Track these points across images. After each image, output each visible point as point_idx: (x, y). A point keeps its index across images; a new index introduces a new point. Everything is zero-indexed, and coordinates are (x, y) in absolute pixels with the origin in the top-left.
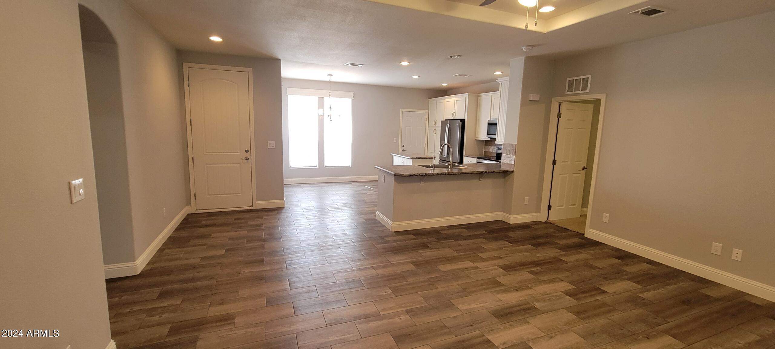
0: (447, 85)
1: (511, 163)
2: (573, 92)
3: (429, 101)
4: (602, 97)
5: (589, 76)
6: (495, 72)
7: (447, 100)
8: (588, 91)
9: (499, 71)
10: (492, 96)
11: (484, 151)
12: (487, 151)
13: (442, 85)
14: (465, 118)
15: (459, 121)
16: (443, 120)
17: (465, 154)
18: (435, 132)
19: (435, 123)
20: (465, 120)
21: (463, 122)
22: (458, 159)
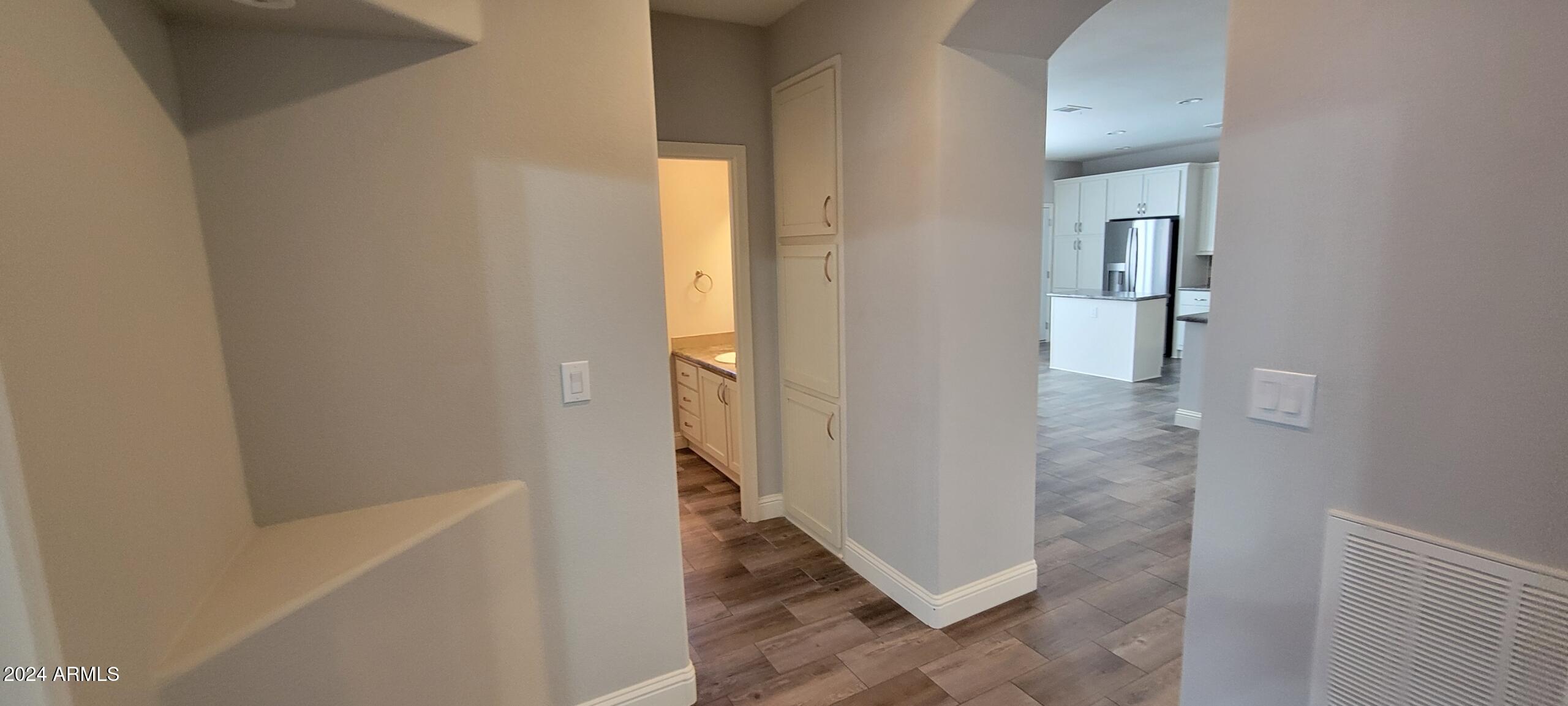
3: (1054, 183)
11: (1208, 278)
14: (1178, 213)
15: (1168, 220)
16: (1106, 219)
17: (1180, 286)
18: (1078, 246)
19: (1079, 227)
20: (1178, 216)
21: (1175, 222)
22: (1167, 292)
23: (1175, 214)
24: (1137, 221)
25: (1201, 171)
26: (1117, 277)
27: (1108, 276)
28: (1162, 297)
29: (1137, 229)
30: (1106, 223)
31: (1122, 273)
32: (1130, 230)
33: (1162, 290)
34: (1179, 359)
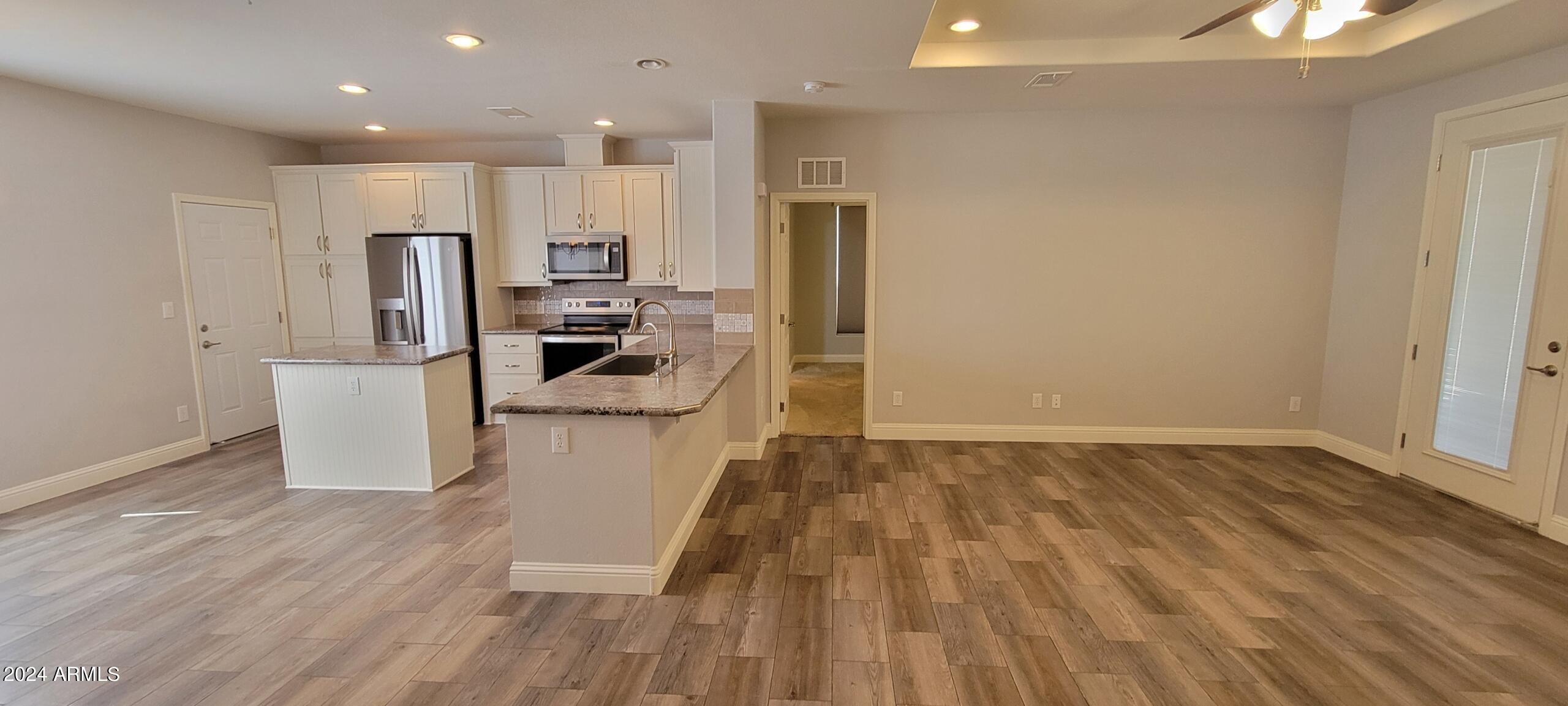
0: (384, 129)
1: (744, 331)
2: (815, 186)
3: (271, 171)
4: (869, 199)
5: (843, 160)
6: (596, 121)
7: (372, 176)
8: (843, 185)
9: (609, 119)
10: (543, 175)
11: (516, 315)
12: (525, 312)
13: (366, 127)
14: (469, 230)
15: (457, 239)
16: (367, 234)
17: (483, 329)
18: (326, 271)
19: (324, 243)
20: (470, 235)
21: (466, 240)
22: (467, 344)
23: (464, 230)
24: (414, 238)
25: (491, 176)
26: (394, 319)
27: (382, 317)
28: (462, 352)
29: (415, 249)
30: (367, 239)
31: (402, 313)
32: (405, 250)
33: (462, 343)
34: (493, 426)
